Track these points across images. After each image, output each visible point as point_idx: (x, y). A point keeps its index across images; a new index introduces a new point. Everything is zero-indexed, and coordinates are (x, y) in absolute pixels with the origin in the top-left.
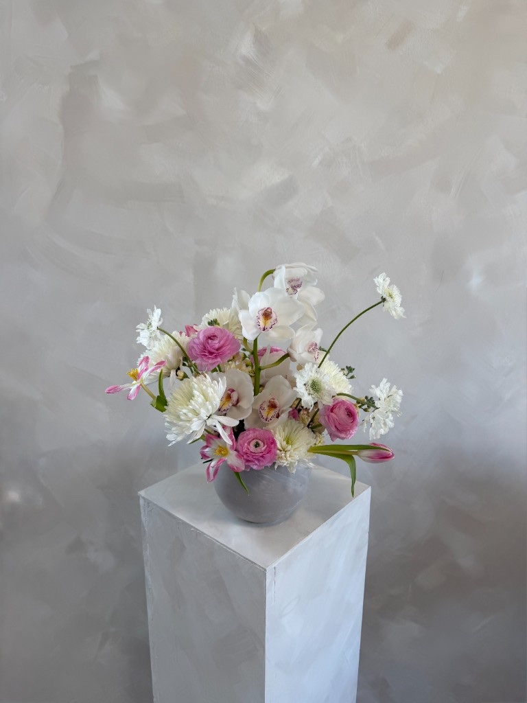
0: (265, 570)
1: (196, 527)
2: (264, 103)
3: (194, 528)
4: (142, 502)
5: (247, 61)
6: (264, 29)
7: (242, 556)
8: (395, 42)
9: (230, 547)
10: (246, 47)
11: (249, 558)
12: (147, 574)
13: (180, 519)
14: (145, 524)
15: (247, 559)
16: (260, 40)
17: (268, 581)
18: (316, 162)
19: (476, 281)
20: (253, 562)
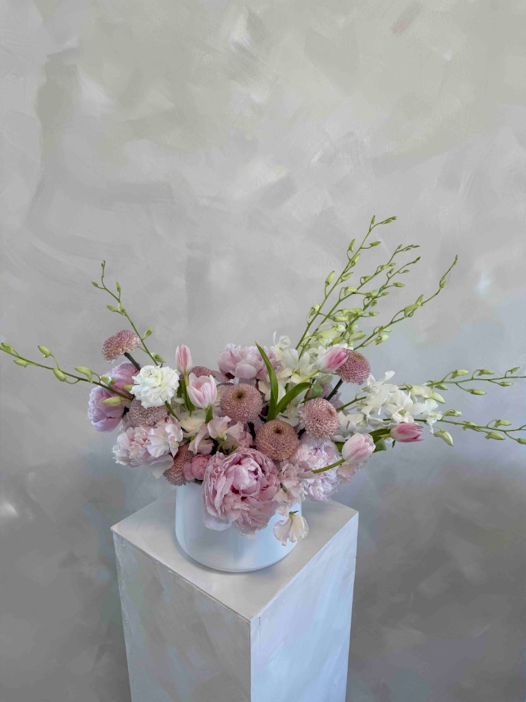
0: (250, 622)
1: (174, 570)
2: (259, 95)
3: (172, 570)
4: (115, 537)
5: (240, 48)
6: (258, 12)
7: (224, 605)
8: (400, 27)
9: (210, 594)
10: (238, 32)
11: (232, 608)
12: (124, 609)
13: (156, 560)
14: (120, 560)
15: (229, 608)
16: (254, 24)
17: (252, 633)
18: (316, 158)
19: (484, 285)
20: (236, 612)
